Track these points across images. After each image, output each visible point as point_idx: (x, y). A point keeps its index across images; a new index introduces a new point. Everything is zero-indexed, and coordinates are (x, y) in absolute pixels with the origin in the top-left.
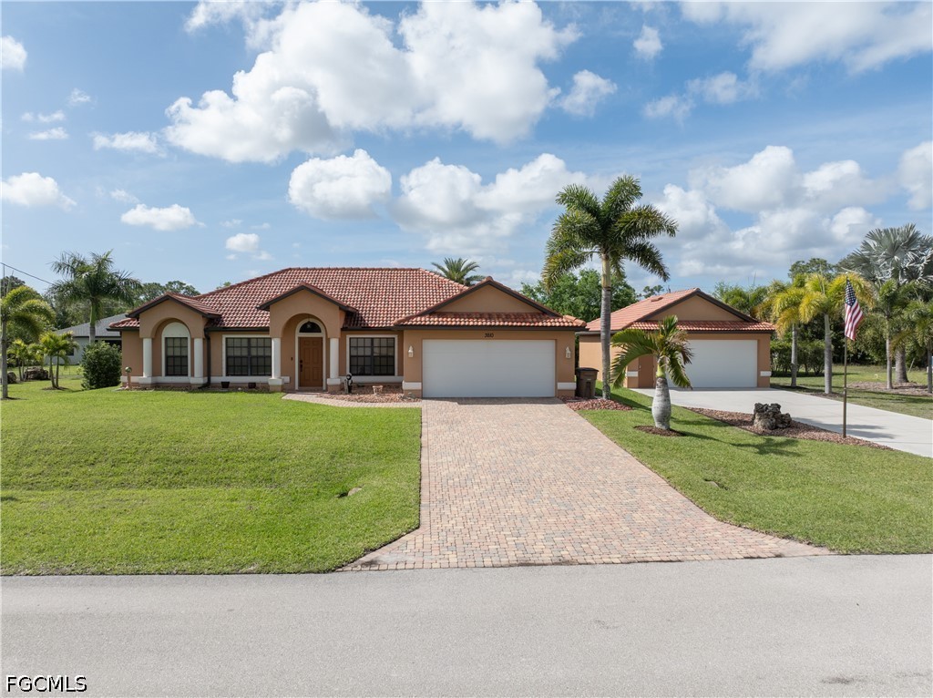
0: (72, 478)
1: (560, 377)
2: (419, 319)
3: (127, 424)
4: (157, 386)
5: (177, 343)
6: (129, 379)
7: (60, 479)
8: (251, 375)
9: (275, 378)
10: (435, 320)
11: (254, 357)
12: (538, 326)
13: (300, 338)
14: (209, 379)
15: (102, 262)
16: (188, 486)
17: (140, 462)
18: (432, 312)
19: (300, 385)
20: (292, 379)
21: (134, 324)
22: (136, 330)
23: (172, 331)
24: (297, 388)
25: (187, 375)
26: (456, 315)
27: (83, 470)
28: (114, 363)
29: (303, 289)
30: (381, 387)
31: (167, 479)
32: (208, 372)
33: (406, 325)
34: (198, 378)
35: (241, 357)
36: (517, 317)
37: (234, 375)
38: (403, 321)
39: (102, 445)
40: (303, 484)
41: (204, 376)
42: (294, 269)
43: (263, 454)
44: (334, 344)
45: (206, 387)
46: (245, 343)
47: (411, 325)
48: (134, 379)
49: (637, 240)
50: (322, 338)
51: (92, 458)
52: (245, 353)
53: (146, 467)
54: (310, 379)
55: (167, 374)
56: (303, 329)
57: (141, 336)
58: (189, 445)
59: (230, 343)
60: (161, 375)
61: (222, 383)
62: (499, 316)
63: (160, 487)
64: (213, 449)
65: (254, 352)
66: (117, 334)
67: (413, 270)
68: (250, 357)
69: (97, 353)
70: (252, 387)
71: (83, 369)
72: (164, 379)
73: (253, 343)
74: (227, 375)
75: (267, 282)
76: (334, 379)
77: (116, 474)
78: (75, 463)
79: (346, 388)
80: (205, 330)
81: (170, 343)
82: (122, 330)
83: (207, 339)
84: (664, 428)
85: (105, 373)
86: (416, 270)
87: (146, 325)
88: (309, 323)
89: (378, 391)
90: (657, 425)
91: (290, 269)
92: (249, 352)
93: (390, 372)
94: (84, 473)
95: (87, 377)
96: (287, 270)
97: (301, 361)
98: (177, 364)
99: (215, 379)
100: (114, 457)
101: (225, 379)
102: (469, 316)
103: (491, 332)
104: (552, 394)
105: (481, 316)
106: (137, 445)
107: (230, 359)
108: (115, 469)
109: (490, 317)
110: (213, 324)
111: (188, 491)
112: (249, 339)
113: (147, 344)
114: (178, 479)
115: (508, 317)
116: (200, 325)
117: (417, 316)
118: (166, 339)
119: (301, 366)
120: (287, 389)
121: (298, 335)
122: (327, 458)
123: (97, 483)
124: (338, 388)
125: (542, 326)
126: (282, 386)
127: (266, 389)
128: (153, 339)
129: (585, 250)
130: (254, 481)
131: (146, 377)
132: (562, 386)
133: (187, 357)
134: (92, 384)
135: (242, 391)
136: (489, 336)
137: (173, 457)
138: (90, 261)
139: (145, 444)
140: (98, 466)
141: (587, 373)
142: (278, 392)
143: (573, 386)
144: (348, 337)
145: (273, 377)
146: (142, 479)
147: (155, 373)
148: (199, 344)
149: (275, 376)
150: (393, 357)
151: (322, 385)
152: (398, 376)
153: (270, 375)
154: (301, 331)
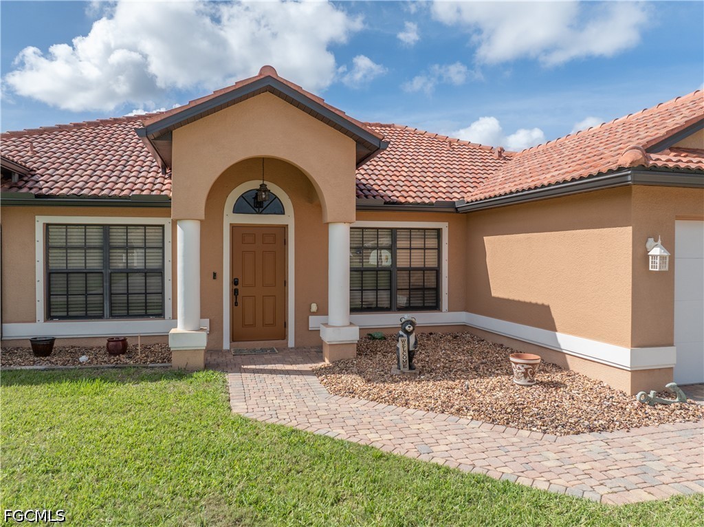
8: (113, 316)
11: (120, 271)
13: (234, 227)
19: (234, 338)
20: (217, 326)
24: (227, 345)
35: (86, 273)
37: (68, 318)
46: (95, 238)
50: (286, 227)
52: (94, 261)
54: (258, 321)
56: (244, 205)
59: (58, 238)
65: (119, 261)
68: (108, 274)
73: (118, 238)
74: (49, 317)
88: (259, 190)
92: (106, 260)
93: (431, 302)
97: (235, 282)
99: (15, 330)
101: (42, 327)
107: (54, 277)
112: (106, 228)
119: (235, 293)
121: (230, 218)
145: (180, 328)
149: (186, 322)
150: (437, 271)
151: (284, 336)
152: (450, 310)
153: (161, 315)
154: (237, 209)
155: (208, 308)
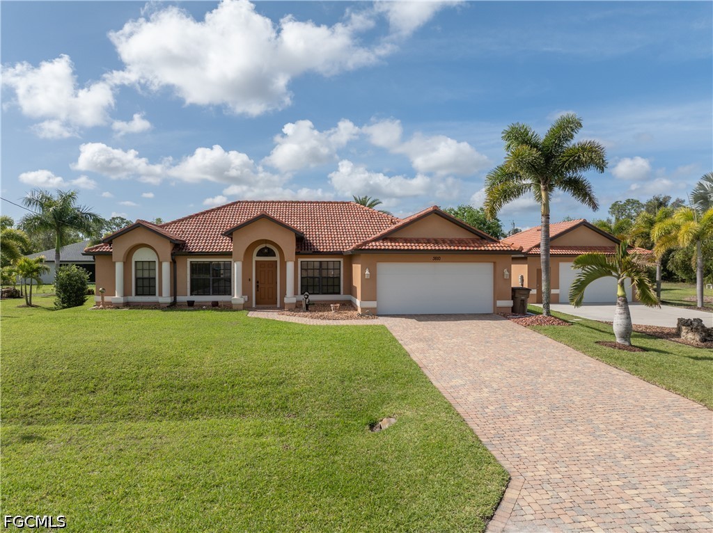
0: (74, 409)
1: (497, 296)
2: (374, 244)
3: (120, 346)
4: (127, 305)
5: (146, 266)
6: (103, 299)
7: (61, 410)
8: (213, 294)
9: (237, 296)
10: (388, 245)
12: (481, 250)
13: (257, 262)
14: (175, 299)
15: (68, 198)
16: (200, 416)
17: (143, 389)
18: (384, 238)
19: (257, 303)
20: (250, 298)
21: (106, 248)
22: (109, 254)
23: (142, 255)
24: (254, 306)
25: (155, 295)
26: (406, 241)
27: (84, 398)
28: (81, 283)
29: (264, 217)
30: (338, 305)
31: (175, 408)
32: (174, 292)
33: (364, 249)
34: (166, 298)
36: (460, 242)
37: (199, 295)
38: (361, 245)
39: (100, 370)
40: (323, 413)
41: (171, 296)
42: (243, 202)
43: (268, 378)
44: (290, 266)
45: (173, 306)
47: (368, 249)
48: (107, 299)
49: (570, 174)
50: (276, 261)
51: (91, 385)
53: (150, 395)
54: (266, 297)
55: (137, 294)
56: (260, 253)
57: (113, 260)
58: (190, 369)
59: (194, 266)
60: (131, 295)
61: (188, 302)
62: (444, 241)
63: (171, 418)
64: (216, 373)
66: (90, 258)
67: (345, 203)
69: (68, 275)
70: (215, 305)
71: (55, 289)
72: (134, 298)
74: (191, 294)
75: (221, 213)
76: (290, 298)
77: (119, 404)
78: (74, 390)
79: (304, 306)
80: (172, 255)
81: (140, 266)
82: (94, 255)
83: (174, 263)
84: (627, 344)
85: (75, 293)
86: (348, 203)
87: (119, 250)
88: (266, 248)
89: (335, 309)
90: (618, 340)
91: (239, 202)
93: (337, 291)
94: (86, 402)
95: (59, 297)
96: (237, 203)
97: (257, 282)
98: (146, 285)
99: (180, 299)
100: (115, 384)
101: (189, 298)
102: (418, 241)
103: (438, 256)
104: (491, 311)
105: (428, 241)
106: (135, 370)
108: (120, 398)
109: (436, 242)
110: (179, 249)
111: (202, 422)
113: (119, 267)
114: (188, 407)
115: (452, 242)
116: (167, 250)
117: (371, 241)
118: (136, 262)
119: (257, 286)
120: (247, 307)
121: (255, 258)
122: (336, 382)
123: (101, 414)
124: (294, 306)
125: (485, 250)
126: (244, 304)
127: (229, 307)
128: (124, 263)
129: (524, 182)
130: (269, 408)
131: (118, 297)
132: (500, 303)
133: (155, 278)
134: (63, 302)
135: (206, 309)
136: (436, 259)
137: (176, 382)
138: (56, 197)
139: (144, 369)
140: (99, 394)
141: (522, 292)
142: (240, 310)
143: (510, 303)
144: (300, 260)
145: (235, 297)
146: (148, 408)
147: (126, 293)
148: (166, 267)
149: (237, 295)
150: (339, 278)
151: (276, 304)
152: (344, 294)
153: (230, 294)
154: (258, 255)
155: (245, 291)
